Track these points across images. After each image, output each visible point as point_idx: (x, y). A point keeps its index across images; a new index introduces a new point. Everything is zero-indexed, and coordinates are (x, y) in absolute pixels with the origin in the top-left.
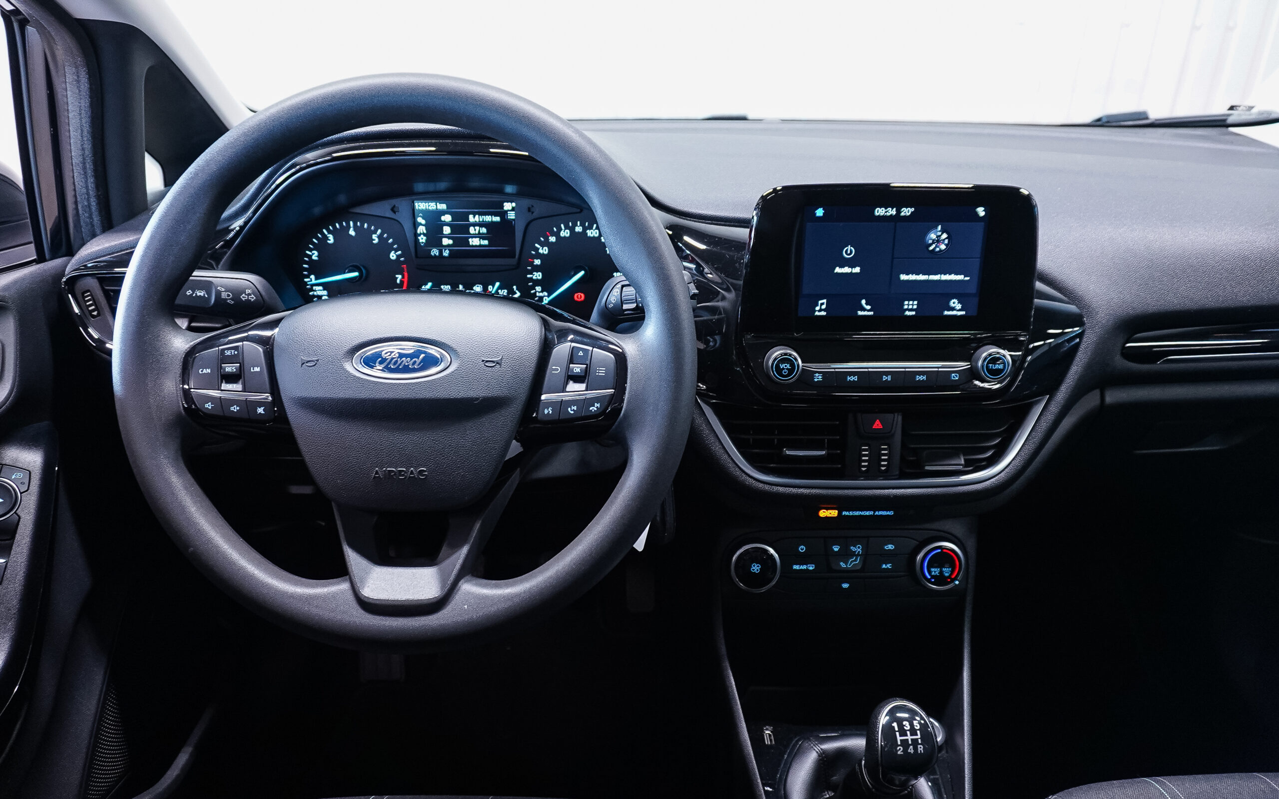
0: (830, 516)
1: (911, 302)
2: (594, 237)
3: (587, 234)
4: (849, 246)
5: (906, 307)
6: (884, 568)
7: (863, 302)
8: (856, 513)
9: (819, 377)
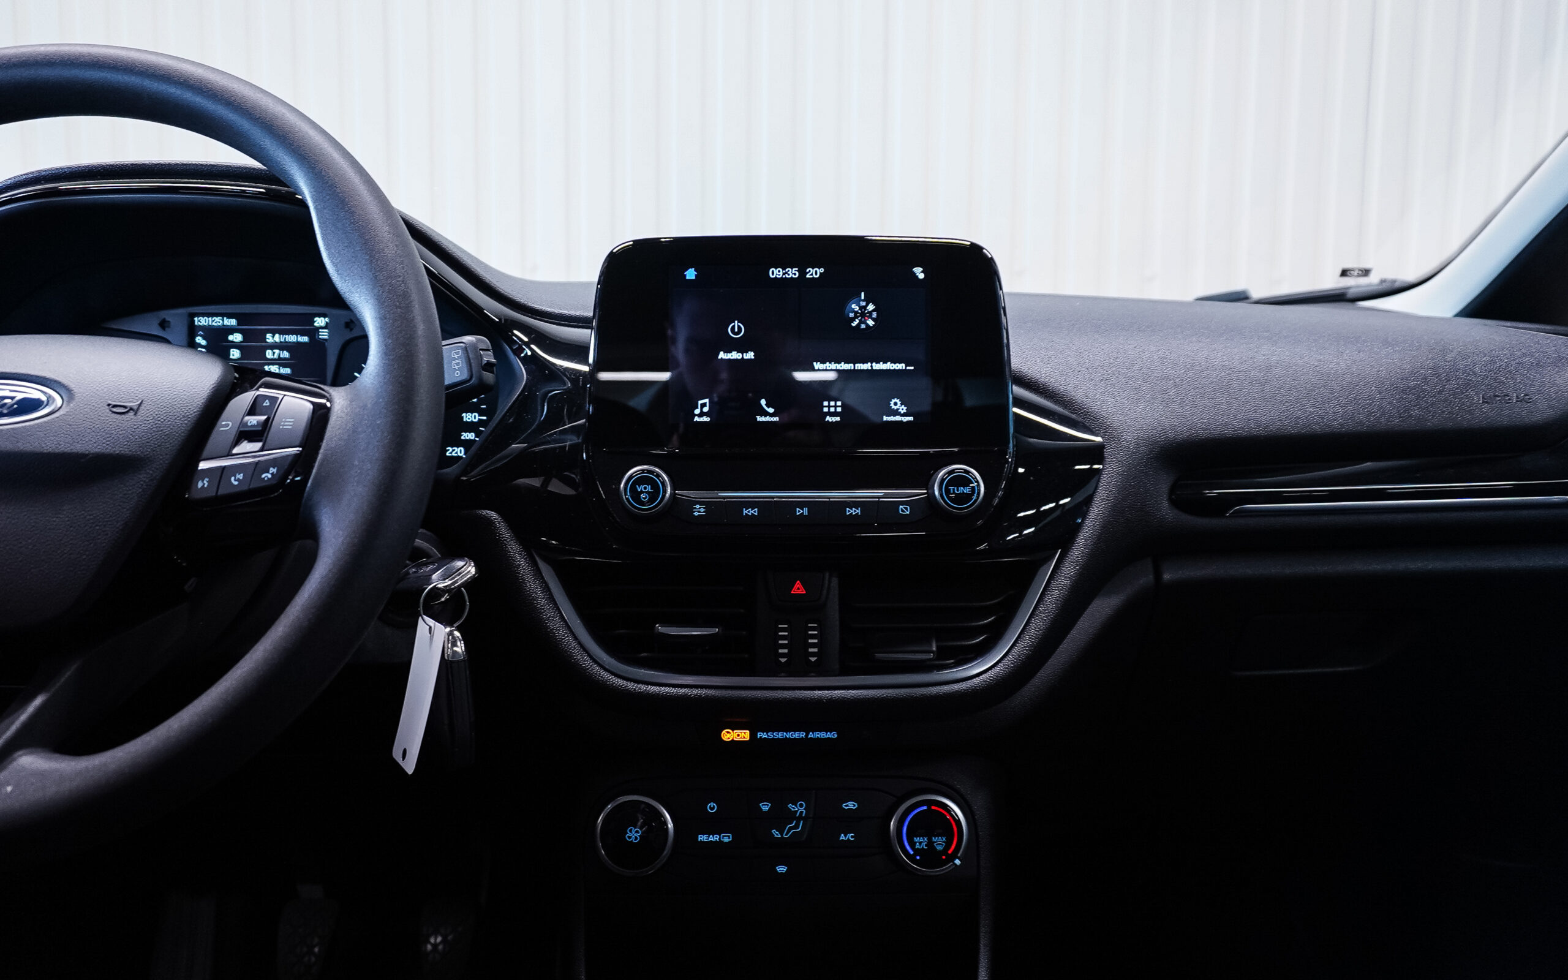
0: (738, 739)
1: (832, 403)
4: (736, 322)
5: (826, 410)
6: (843, 840)
7: (763, 402)
8: (778, 734)
9: (703, 510)
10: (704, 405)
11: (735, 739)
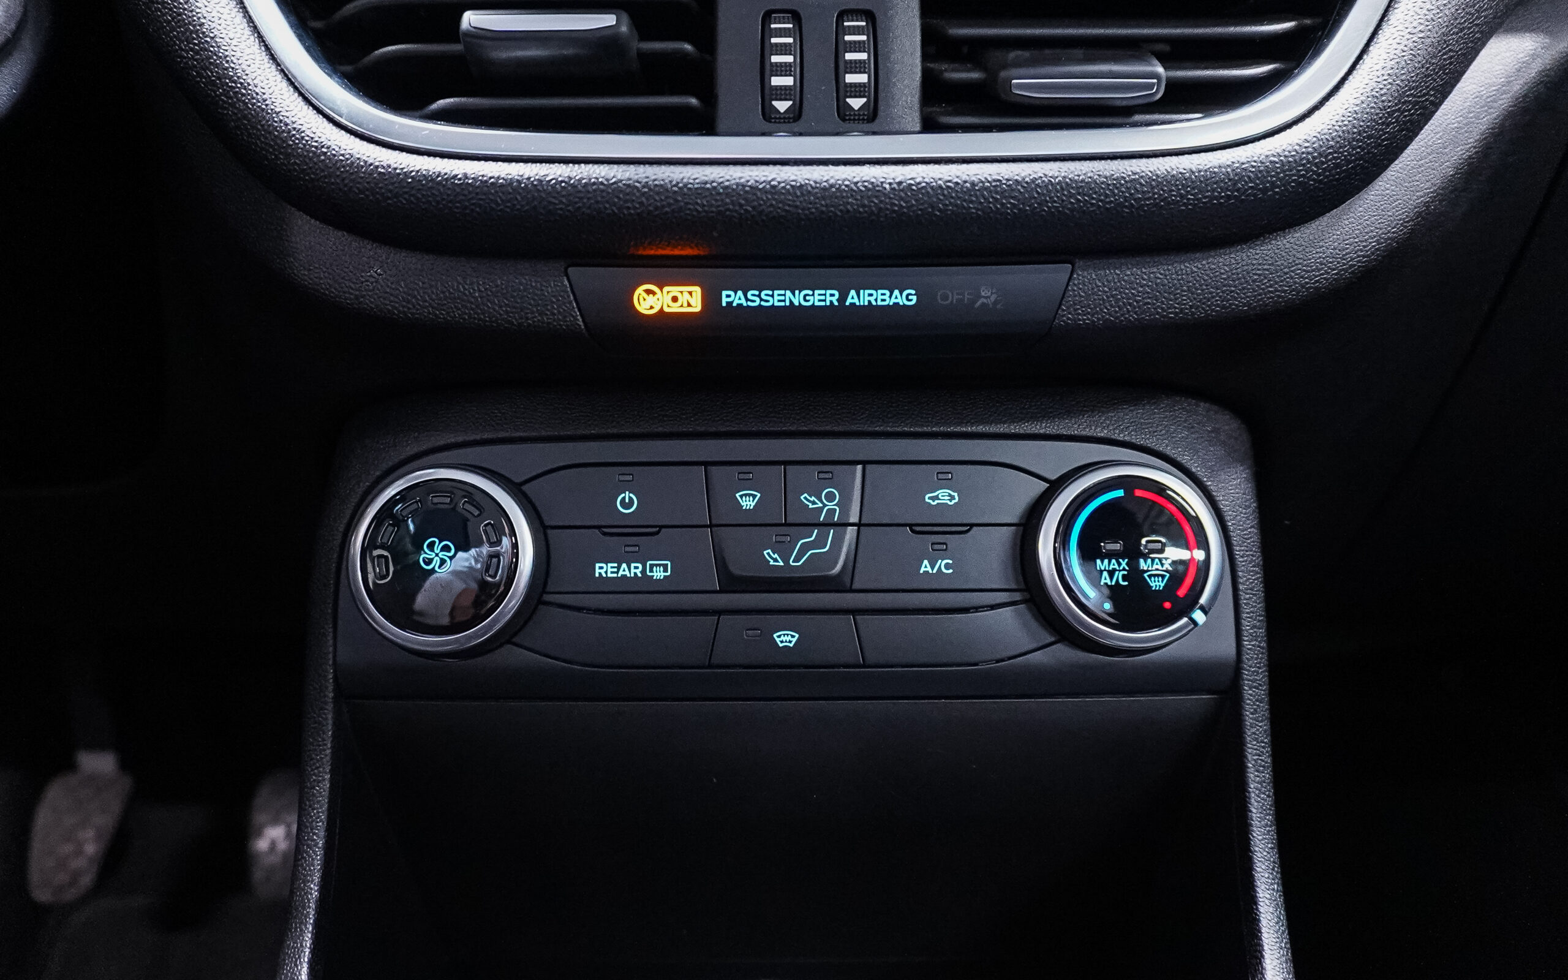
0: (675, 308)
6: (926, 572)
8: (772, 296)
11: (666, 309)
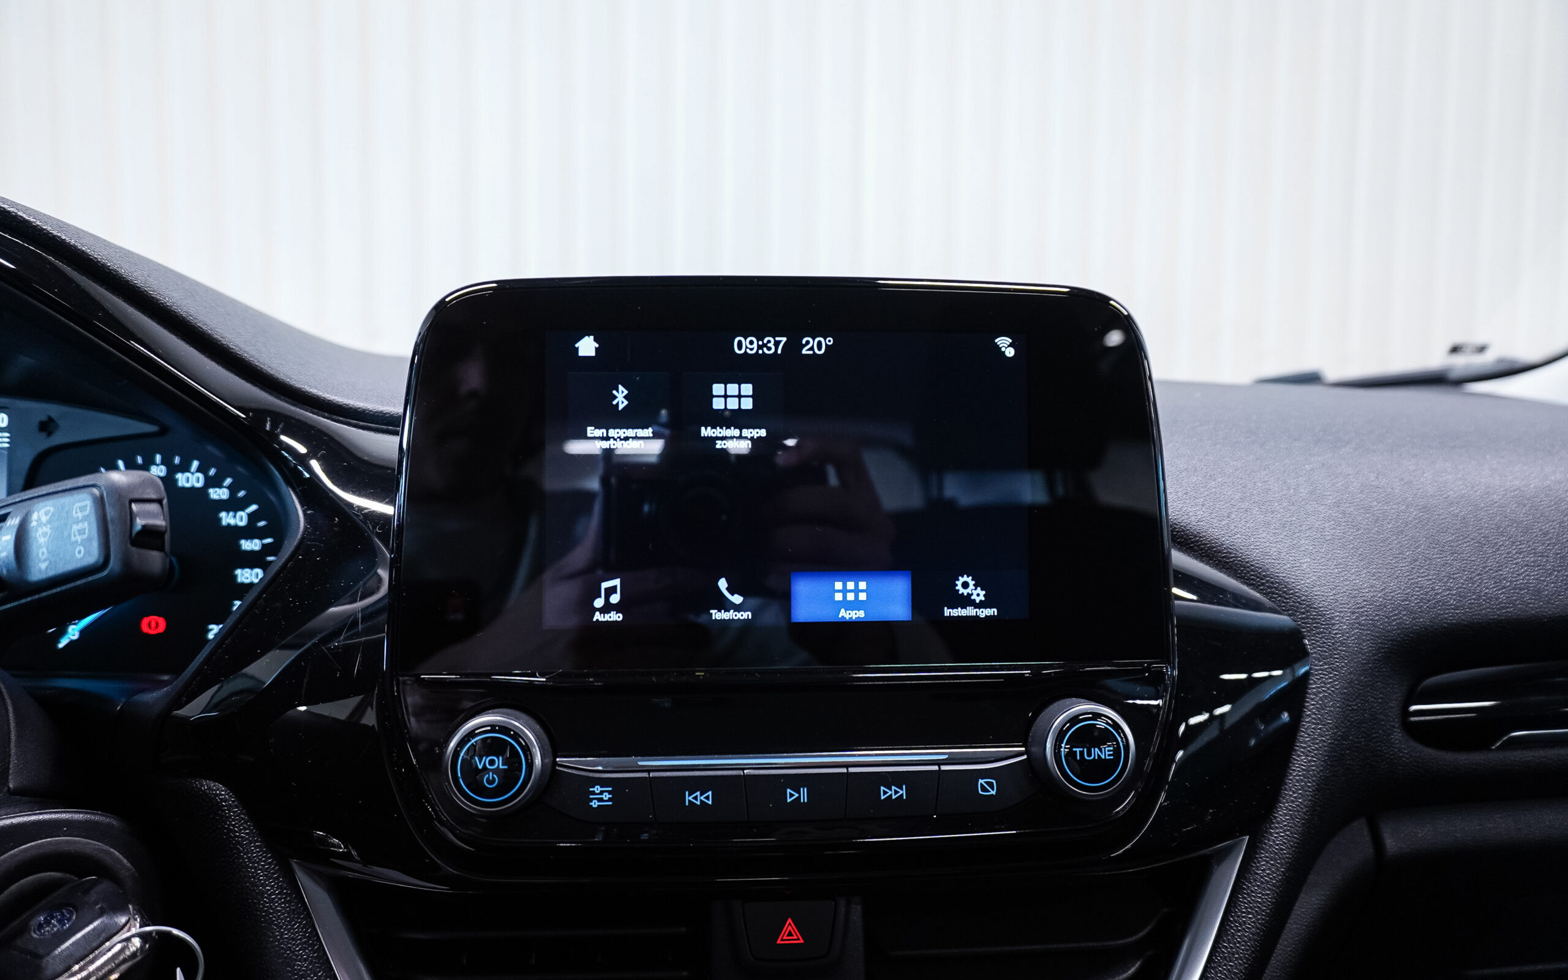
1: (851, 585)
2: (193, 488)
3: (176, 481)
5: (838, 597)
7: (723, 584)
9: (606, 796)
10: (611, 591)
